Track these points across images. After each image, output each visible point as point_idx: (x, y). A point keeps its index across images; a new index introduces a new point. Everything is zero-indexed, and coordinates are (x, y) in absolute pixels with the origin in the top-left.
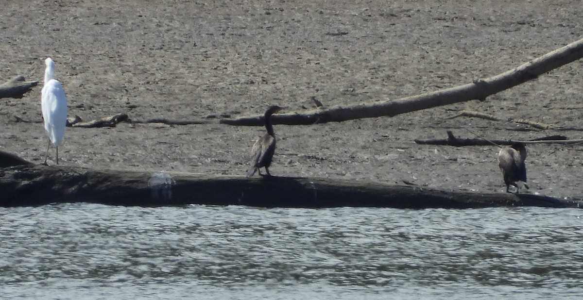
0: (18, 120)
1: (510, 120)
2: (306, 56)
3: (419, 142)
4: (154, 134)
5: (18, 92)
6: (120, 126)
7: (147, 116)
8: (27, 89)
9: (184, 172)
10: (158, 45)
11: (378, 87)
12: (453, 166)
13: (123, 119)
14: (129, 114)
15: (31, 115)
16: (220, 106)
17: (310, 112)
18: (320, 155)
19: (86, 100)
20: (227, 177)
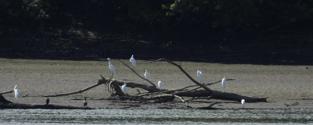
0: (11, 96)
1: (85, 96)
2: (54, 86)
3: (71, 99)
4: (31, 98)
5: (11, 92)
6: (26, 97)
7: (31, 95)
8: (12, 91)
9: (36, 104)
10: (32, 85)
11: (65, 91)
12: (76, 103)
13: (27, 96)
14: (28, 95)
15: (13, 95)
16: (41, 94)
17: (55, 95)
18: (56, 101)
19: (21, 93)
20: (42, 105)
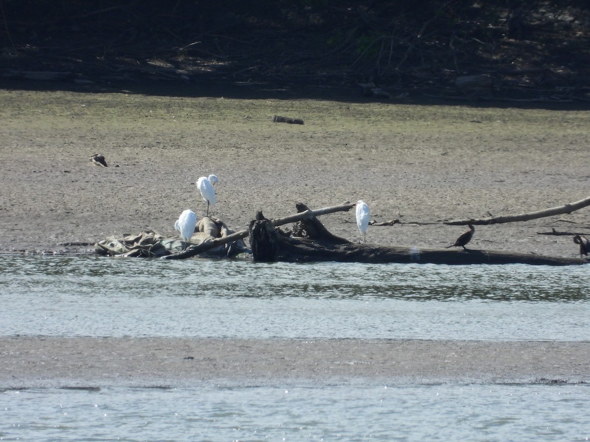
0: (346, 221)
1: (582, 223)
2: (485, 192)
3: (539, 234)
4: (412, 229)
5: (347, 209)
6: (395, 225)
7: (409, 220)
8: (350, 207)
9: (426, 247)
10: (414, 186)
11: (519, 207)
12: (555, 245)
13: (397, 222)
14: (400, 219)
15: (351, 219)
16: (443, 216)
17: (487, 219)
18: (491, 240)
19: (379, 213)
